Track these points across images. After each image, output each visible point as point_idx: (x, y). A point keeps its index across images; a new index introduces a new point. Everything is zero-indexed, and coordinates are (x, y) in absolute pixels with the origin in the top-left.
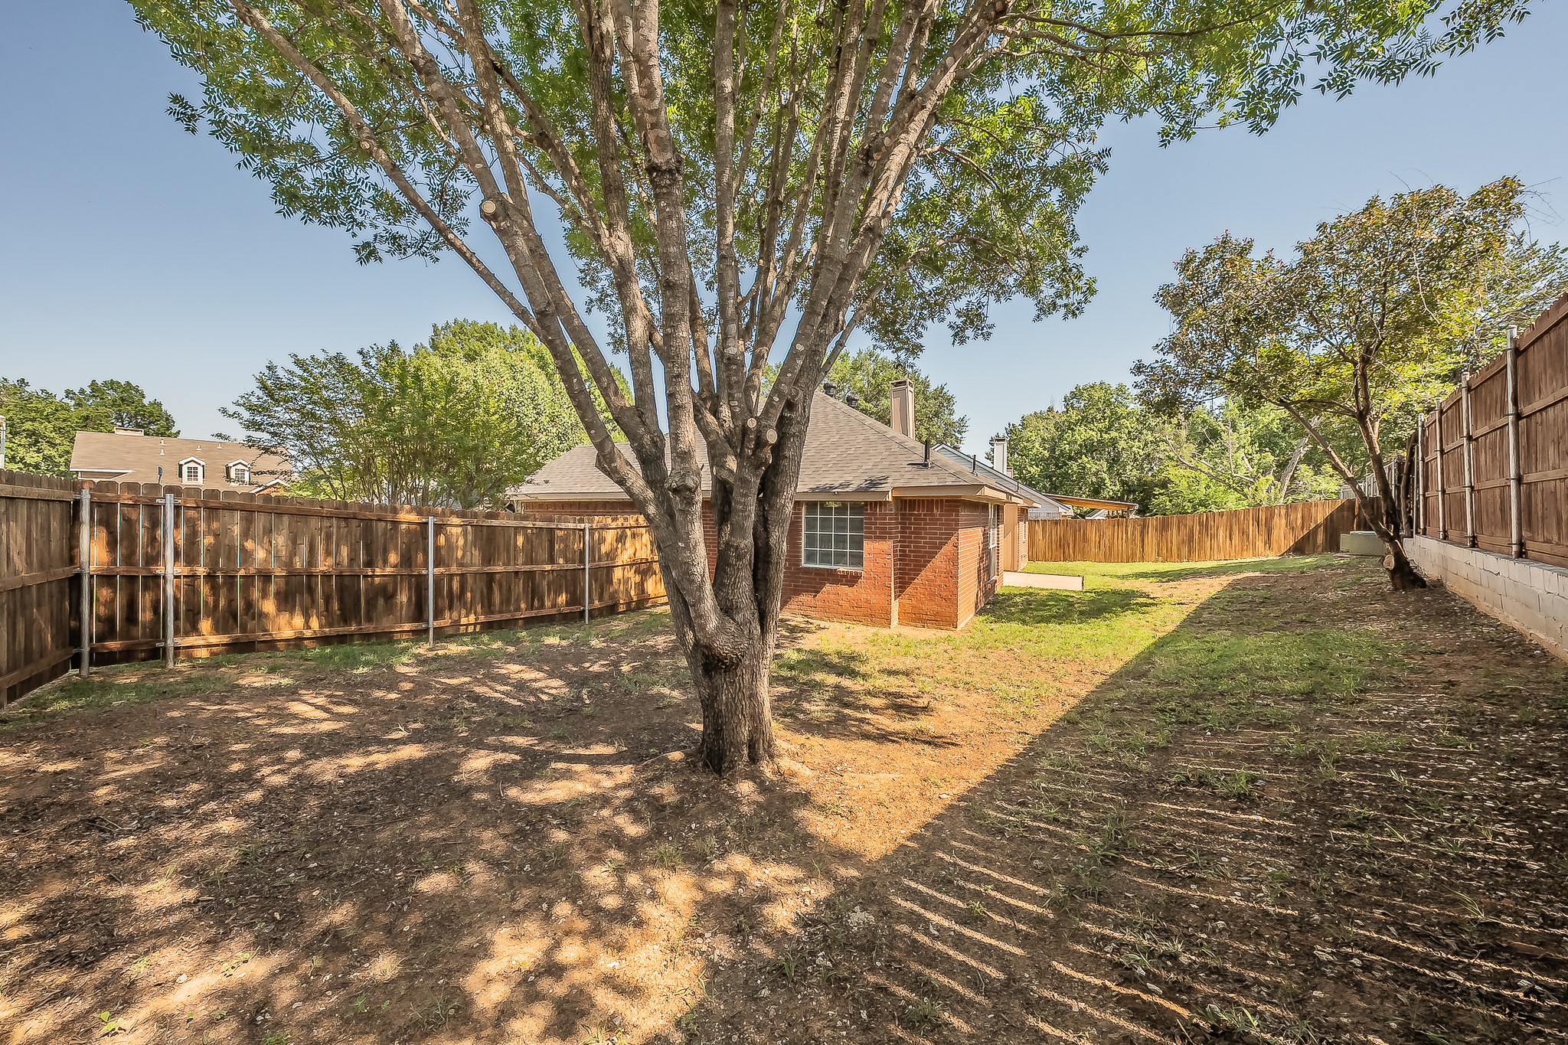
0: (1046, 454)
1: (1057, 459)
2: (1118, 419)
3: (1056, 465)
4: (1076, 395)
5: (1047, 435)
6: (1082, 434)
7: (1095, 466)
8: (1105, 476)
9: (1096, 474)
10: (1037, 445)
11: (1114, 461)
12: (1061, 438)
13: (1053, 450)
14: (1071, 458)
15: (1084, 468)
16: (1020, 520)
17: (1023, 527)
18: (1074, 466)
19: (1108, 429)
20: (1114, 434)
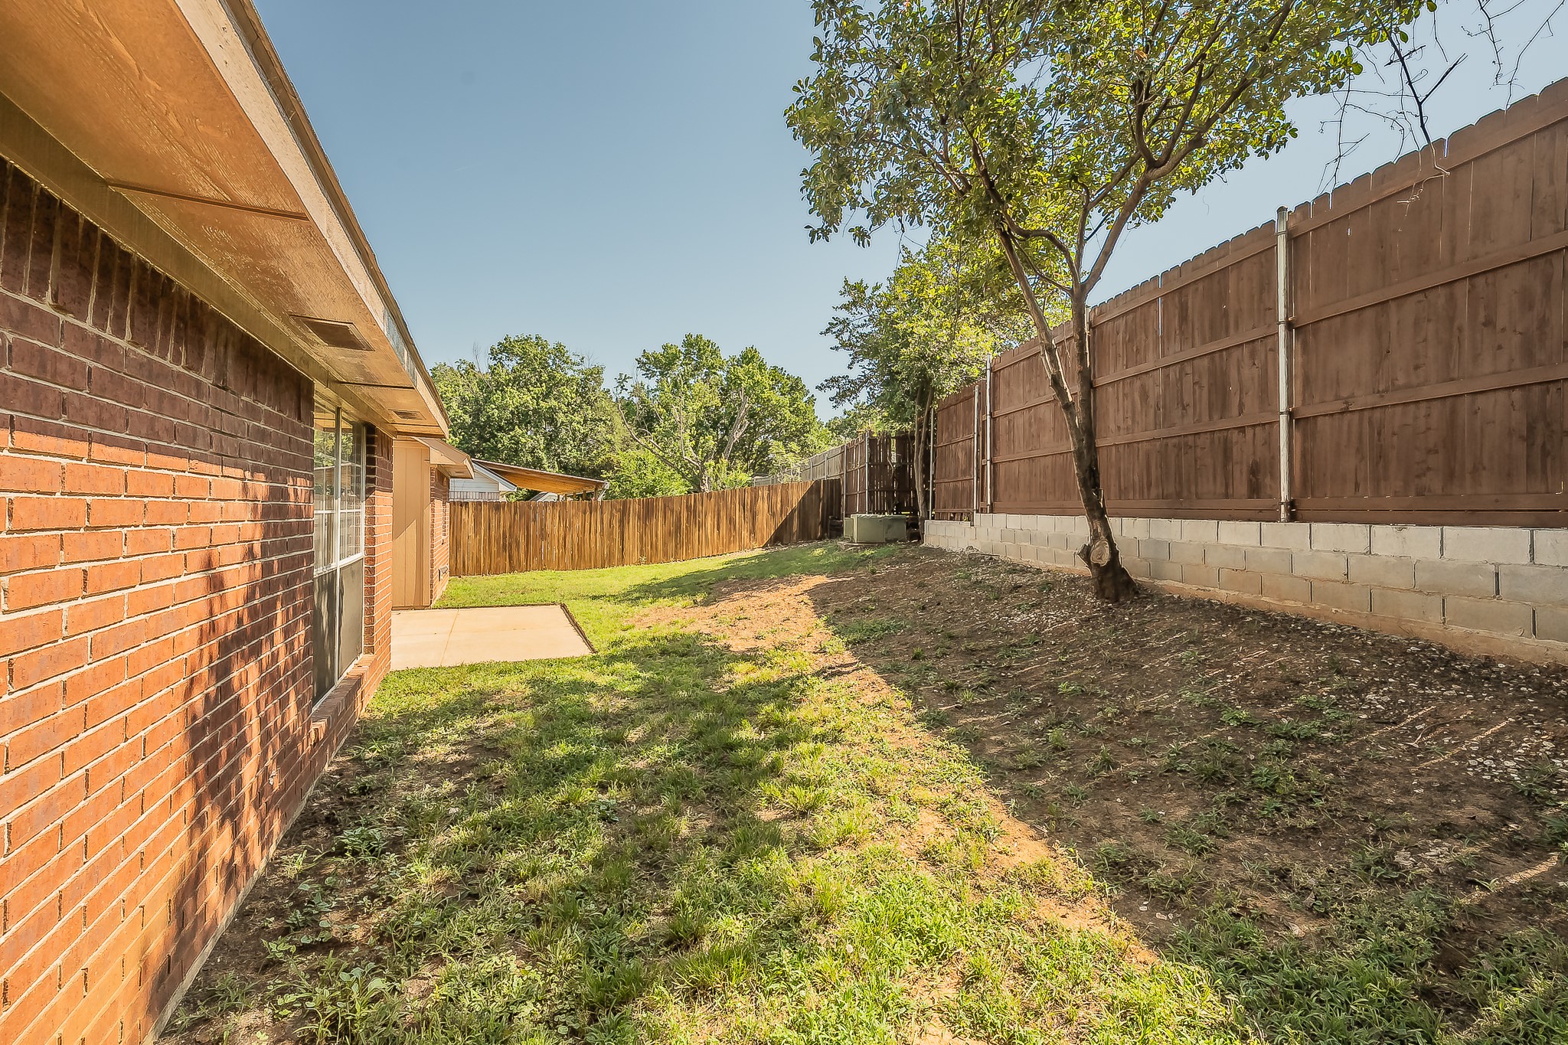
0: (468, 420)
1: (483, 428)
2: (556, 385)
3: (481, 438)
4: (505, 349)
5: (468, 395)
6: (517, 398)
7: (529, 439)
8: (542, 455)
9: (532, 451)
10: (454, 405)
11: (551, 440)
12: (487, 400)
13: (476, 415)
14: (500, 429)
15: (517, 443)
16: (434, 496)
17: (440, 511)
18: (505, 439)
19: (546, 396)
20: (553, 403)
